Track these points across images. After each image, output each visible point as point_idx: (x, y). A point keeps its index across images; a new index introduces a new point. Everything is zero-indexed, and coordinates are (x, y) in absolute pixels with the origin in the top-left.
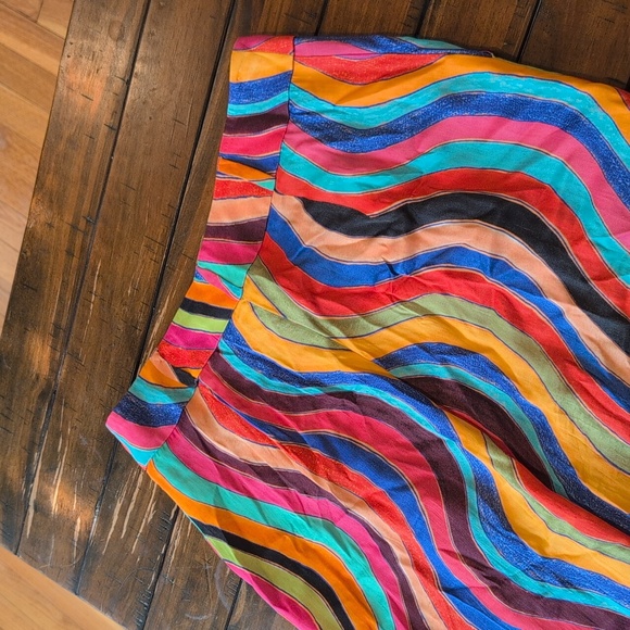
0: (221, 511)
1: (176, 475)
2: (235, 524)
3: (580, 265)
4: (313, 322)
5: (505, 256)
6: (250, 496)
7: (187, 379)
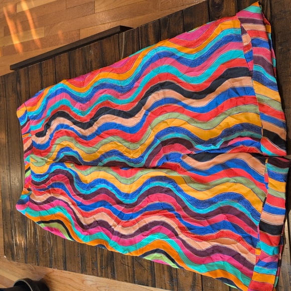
0: (41, 217)
1: (31, 212)
2: (44, 218)
3: (72, 116)
4: (42, 159)
5: (62, 123)
6: (45, 210)
7: (29, 190)
